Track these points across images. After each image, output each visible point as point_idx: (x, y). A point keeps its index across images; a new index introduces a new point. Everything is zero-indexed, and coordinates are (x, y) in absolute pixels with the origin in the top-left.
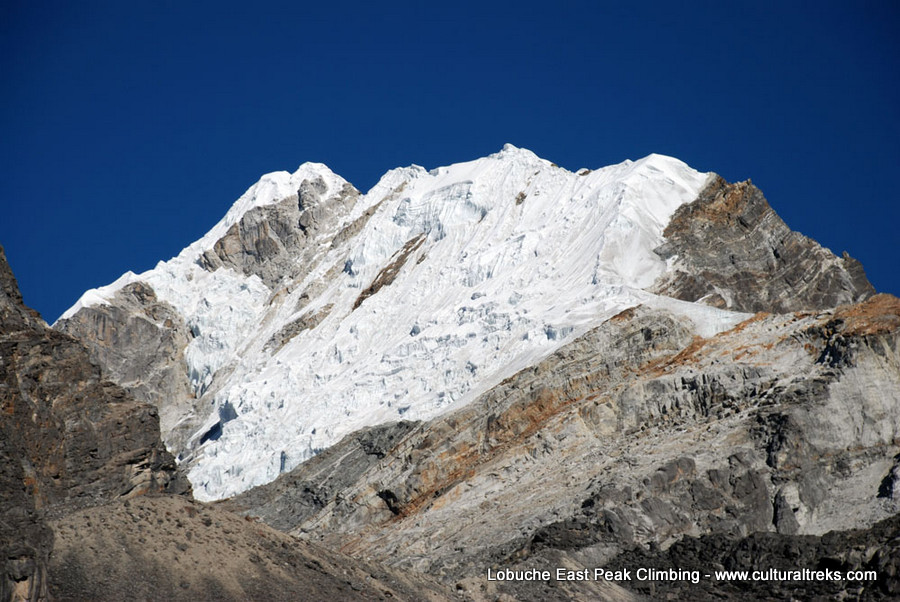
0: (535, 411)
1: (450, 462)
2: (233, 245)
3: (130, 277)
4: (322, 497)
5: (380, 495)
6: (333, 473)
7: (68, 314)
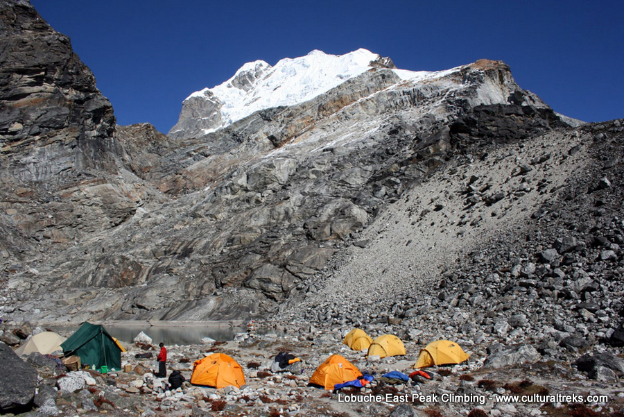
0: (340, 104)
1: (302, 124)
2: (236, 82)
3: (206, 89)
4: (241, 138)
5: (268, 138)
6: (247, 128)
7: (187, 99)
